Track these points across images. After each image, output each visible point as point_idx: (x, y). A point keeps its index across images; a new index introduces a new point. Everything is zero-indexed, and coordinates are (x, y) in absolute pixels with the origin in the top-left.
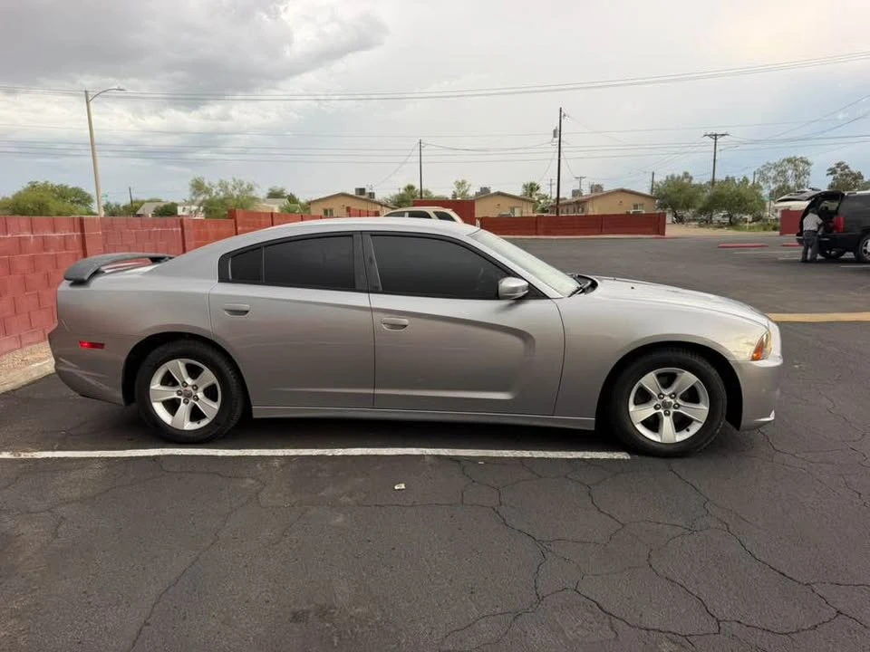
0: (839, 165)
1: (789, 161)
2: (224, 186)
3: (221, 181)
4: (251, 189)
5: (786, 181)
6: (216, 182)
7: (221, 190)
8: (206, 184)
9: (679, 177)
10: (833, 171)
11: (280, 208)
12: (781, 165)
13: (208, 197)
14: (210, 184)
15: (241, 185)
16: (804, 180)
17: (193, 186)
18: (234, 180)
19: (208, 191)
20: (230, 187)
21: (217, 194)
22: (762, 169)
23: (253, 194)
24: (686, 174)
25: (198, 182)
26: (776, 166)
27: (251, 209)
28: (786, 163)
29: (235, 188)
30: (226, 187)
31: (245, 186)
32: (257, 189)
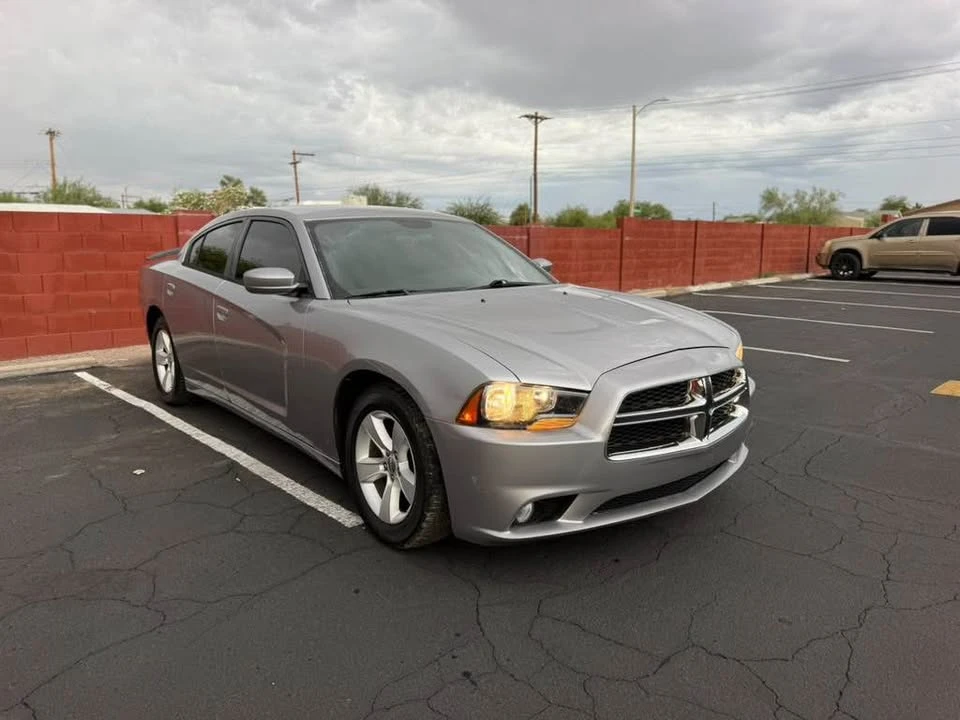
2: (800, 197)
3: (798, 191)
4: (833, 198)
6: (791, 193)
7: (795, 202)
8: (780, 196)
11: (866, 221)
13: (779, 211)
14: (784, 195)
15: (821, 195)
17: (764, 197)
18: (815, 189)
19: (780, 205)
20: (807, 198)
21: (790, 206)
23: (836, 205)
25: (770, 193)
27: (830, 224)
29: (812, 199)
30: (803, 198)
31: (827, 196)
32: (840, 198)
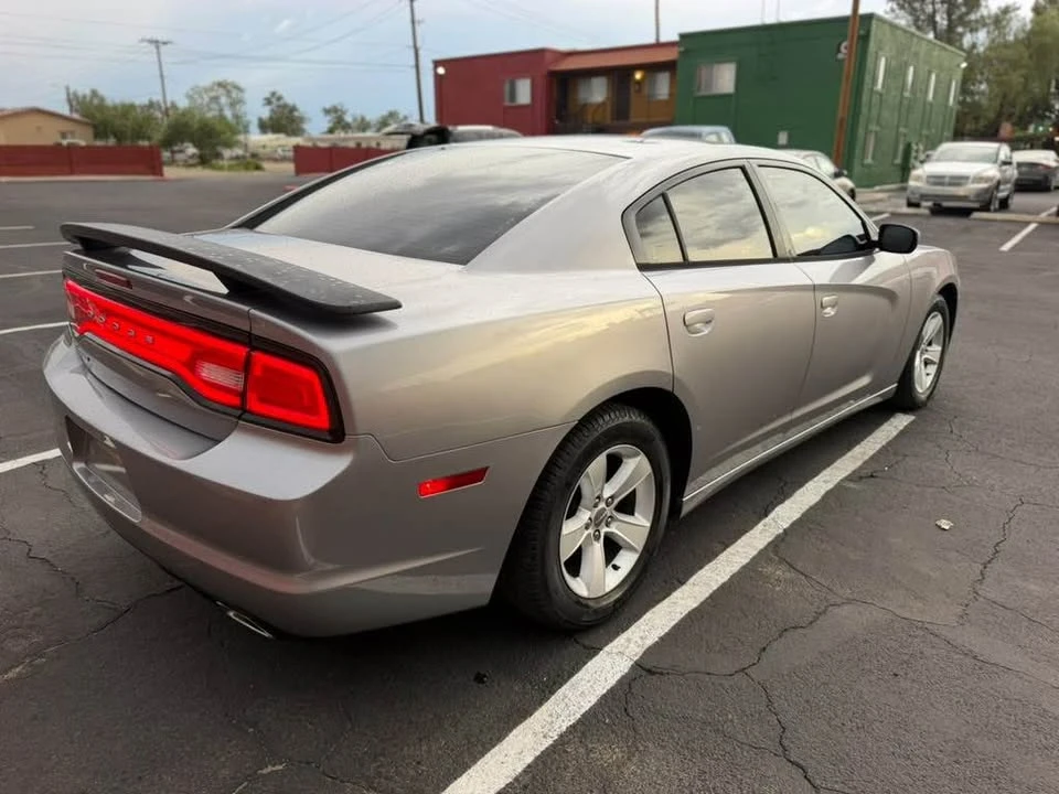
0: (273, 94)
1: (220, 85)
5: (221, 110)
9: (84, 97)
10: (268, 102)
12: (211, 89)
16: (241, 109)
22: (191, 93)
24: (94, 93)
26: (207, 90)
28: (216, 88)
